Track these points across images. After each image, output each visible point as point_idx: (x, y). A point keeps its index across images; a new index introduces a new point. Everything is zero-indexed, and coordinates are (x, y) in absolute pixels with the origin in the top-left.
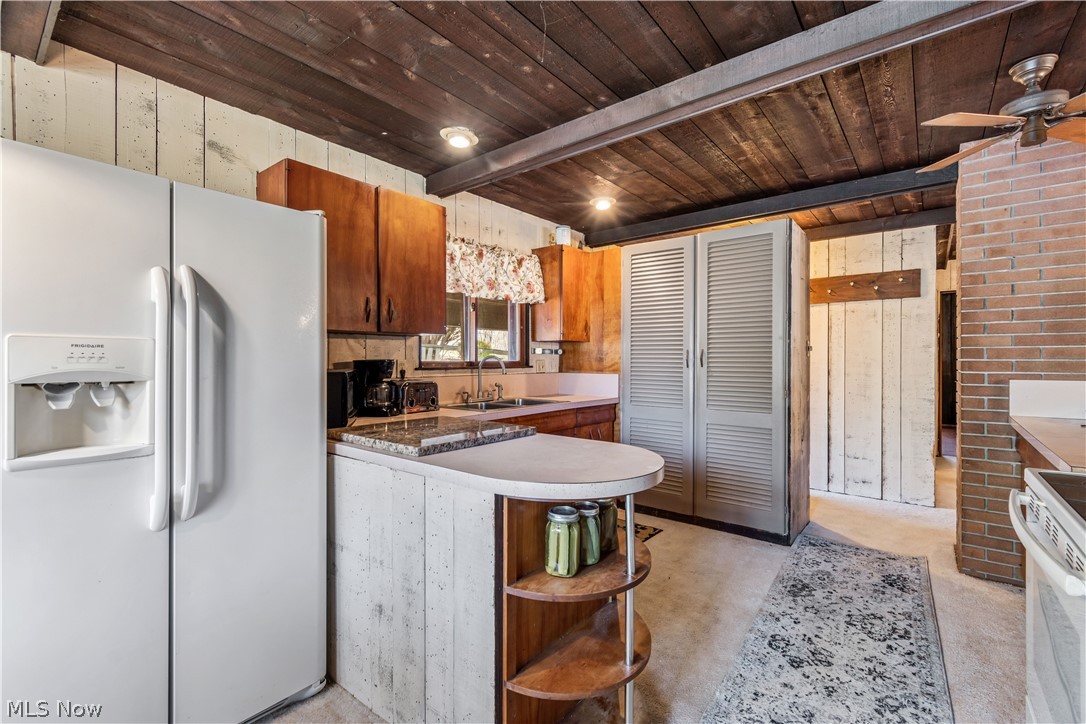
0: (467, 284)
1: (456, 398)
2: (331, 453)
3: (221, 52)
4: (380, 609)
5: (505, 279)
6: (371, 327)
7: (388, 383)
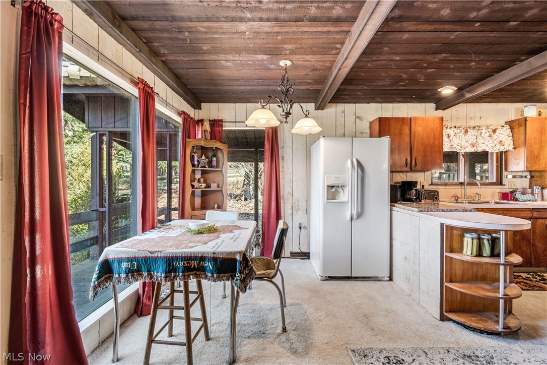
0: (457, 147)
1: (452, 198)
2: (391, 210)
3: (361, 94)
4: (406, 258)
5: (483, 141)
6: (408, 169)
7: (415, 190)
